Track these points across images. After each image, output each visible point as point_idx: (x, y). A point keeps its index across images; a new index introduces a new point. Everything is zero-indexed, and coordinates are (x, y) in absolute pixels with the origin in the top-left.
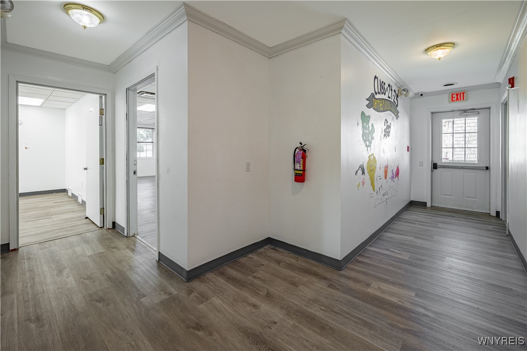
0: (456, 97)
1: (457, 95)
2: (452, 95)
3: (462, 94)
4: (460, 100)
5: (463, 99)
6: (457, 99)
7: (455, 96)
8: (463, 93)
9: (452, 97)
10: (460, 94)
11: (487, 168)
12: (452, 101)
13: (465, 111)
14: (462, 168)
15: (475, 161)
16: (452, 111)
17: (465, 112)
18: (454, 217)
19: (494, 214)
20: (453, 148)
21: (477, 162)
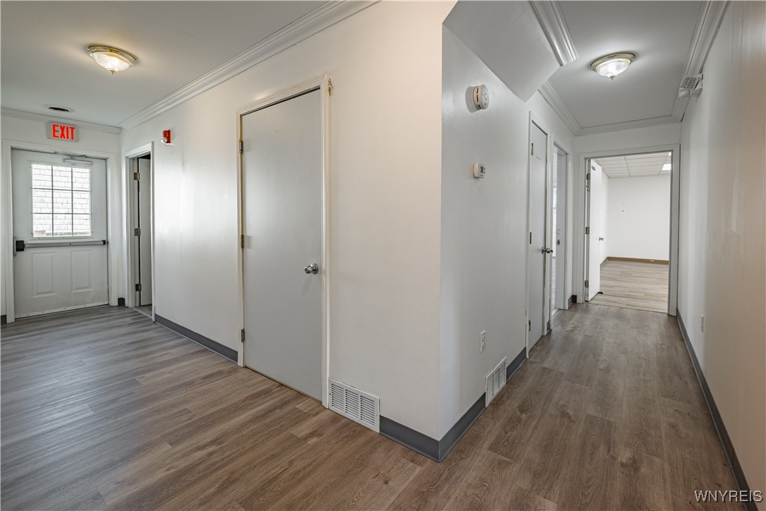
0: (60, 131)
1: (62, 129)
2: (54, 126)
3: (70, 130)
4: (68, 138)
5: (72, 138)
6: (62, 135)
7: (57, 128)
8: (72, 129)
9: (54, 131)
10: (67, 128)
11: (104, 242)
12: (54, 136)
13: (72, 157)
14: (70, 245)
15: (87, 233)
16: (55, 153)
17: (72, 159)
18: (72, 323)
19: (115, 302)
20: (53, 214)
21: (89, 235)
